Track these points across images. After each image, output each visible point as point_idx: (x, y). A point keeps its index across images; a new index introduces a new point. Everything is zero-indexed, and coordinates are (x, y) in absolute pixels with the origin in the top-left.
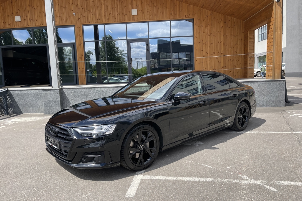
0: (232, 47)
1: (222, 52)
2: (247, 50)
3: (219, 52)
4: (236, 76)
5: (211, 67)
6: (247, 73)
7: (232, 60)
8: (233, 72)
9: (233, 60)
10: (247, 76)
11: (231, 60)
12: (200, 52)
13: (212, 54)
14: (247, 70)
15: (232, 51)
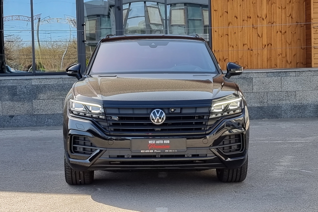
0: (283, 7)
1: (264, 17)
2: (310, 14)
3: (259, 16)
4: (291, 63)
5: (244, 45)
6: (311, 58)
7: (283, 32)
8: (286, 56)
9: (286, 32)
10: (311, 63)
11: (281, 32)
12: (223, 15)
13: (246, 19)
14: (311, 51)
15: (283, 15)
